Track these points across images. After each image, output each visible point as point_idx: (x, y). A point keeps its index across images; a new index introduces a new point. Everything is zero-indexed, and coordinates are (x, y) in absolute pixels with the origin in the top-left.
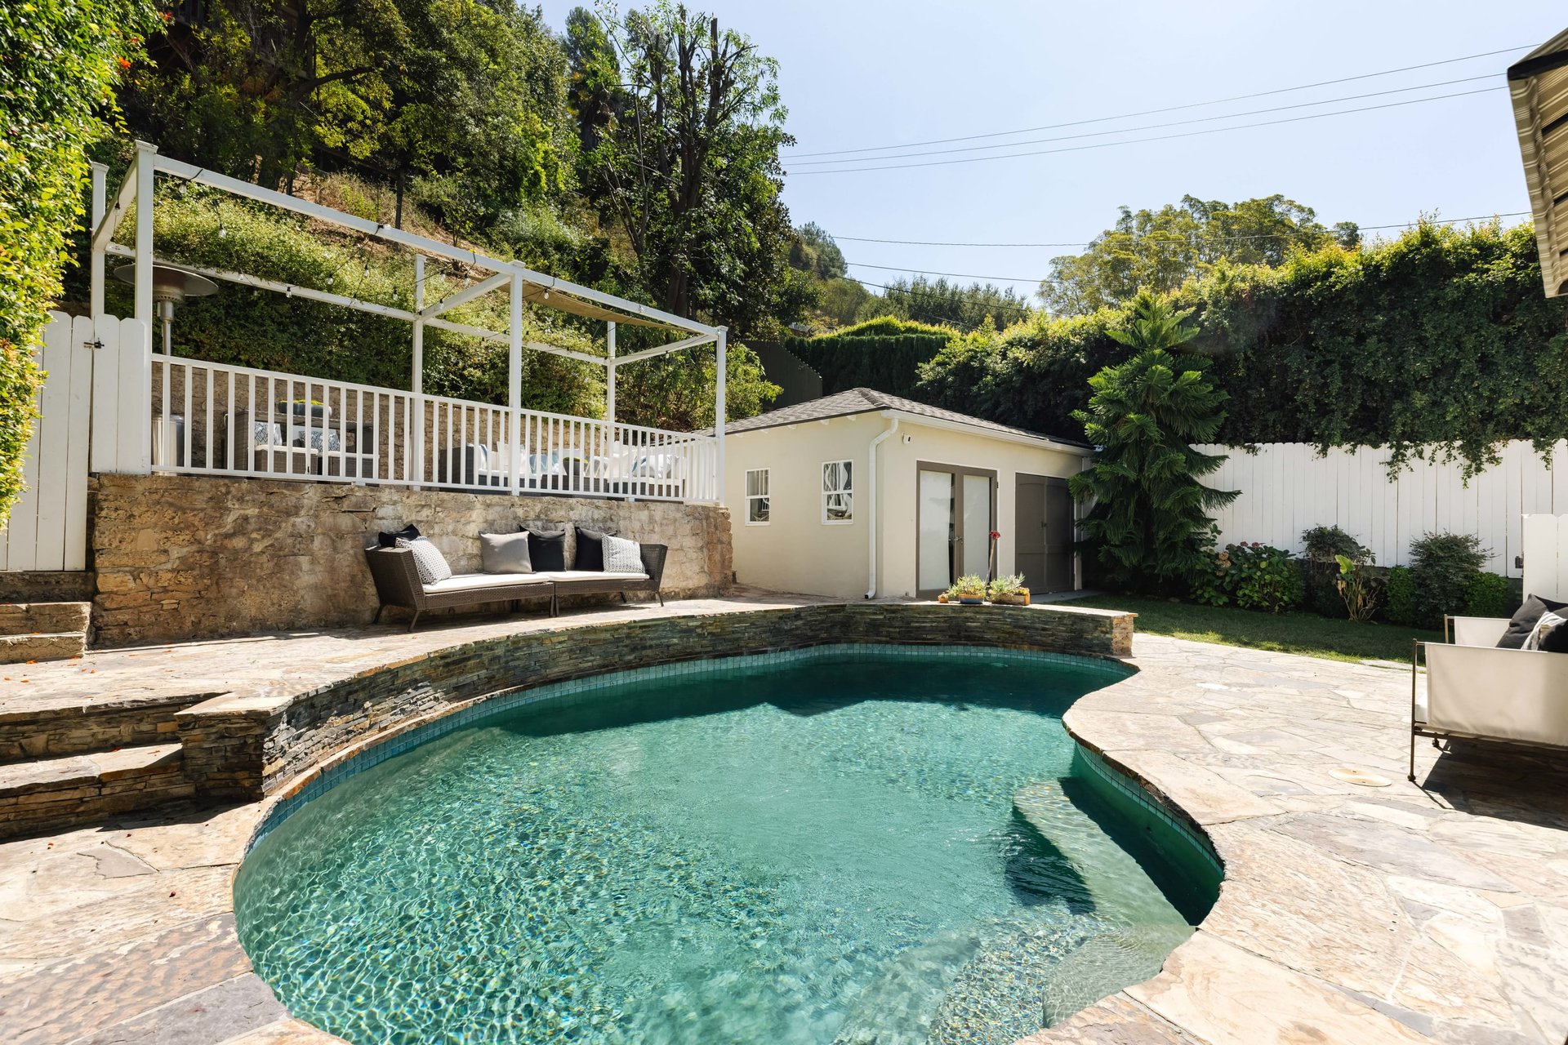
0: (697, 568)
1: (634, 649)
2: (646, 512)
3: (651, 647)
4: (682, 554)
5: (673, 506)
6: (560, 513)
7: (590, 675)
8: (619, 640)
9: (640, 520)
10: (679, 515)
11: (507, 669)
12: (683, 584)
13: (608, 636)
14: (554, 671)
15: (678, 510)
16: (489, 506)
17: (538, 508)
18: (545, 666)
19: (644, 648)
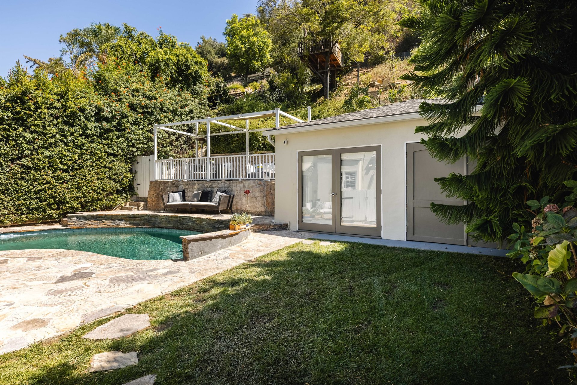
0: (261, 204)
1: (181, 224)
2: (242, 184)
3: (185, 224)
4: (254, 198)
5: (252, 182)
6: (215, 185)
7: (170, 228)
8: (177, 221)
9: (240, 187)
10: (254, 185)
11: (149, 222)
12: (255, 210)
13: (174, 219)
14: (162, 225)
15: (254, 183)
16: (199, 184)
17: (210, 184)
18: (160, 223)
19: (183, 224)
